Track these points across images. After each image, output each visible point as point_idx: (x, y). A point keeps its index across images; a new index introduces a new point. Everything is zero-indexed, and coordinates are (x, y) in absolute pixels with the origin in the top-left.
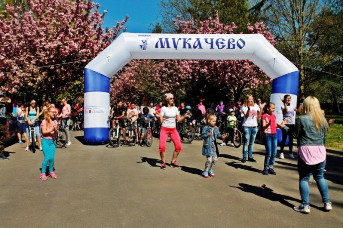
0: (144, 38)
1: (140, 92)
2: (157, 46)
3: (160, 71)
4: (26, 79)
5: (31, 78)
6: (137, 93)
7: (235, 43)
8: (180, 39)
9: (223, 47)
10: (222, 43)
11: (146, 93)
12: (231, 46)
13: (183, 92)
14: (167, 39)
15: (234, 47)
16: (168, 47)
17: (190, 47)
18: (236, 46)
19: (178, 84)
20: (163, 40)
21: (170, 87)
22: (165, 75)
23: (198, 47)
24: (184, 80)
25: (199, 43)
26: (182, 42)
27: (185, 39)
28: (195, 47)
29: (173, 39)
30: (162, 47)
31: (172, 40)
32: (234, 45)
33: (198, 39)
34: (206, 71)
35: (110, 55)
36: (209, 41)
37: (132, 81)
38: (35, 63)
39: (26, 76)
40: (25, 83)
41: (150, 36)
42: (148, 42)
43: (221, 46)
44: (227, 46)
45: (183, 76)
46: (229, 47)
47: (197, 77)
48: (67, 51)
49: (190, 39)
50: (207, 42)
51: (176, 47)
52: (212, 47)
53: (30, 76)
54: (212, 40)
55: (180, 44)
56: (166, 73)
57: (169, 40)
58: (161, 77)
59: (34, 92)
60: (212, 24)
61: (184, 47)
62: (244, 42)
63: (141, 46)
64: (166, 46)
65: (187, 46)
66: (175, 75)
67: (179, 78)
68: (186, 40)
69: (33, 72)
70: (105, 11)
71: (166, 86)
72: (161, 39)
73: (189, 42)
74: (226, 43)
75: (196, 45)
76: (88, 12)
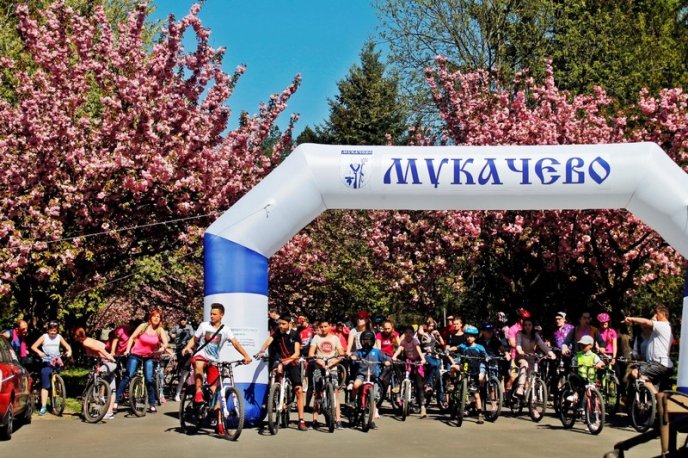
0: (356, 160)
1: (315, 283)
2: (387, 180)
3: (384, 224)
4: (34, 256)
5: (47, 254)
6: (303, 285)
7: (585, 169)
8: (445, 161)
9: (555, 179)
10: (551, 169)
11: (338, 287)
12: (575, 177)
13: (457, 286)
14: (412, 162)
15: (581, 179)
16: (416, 180)
17: (470, 180)
18: (587, 176)
19: (441, 261)
20: (404, 164)
21: (416, 270)
22: (400, 237)
23: (491, 180)
24: (459, 252)
25: (494, 171)
26: (449, 168)
27: (457, 161)
28: (482, 181)
29: (429, 161)
30: (402, 180)
31: (425, 164)
32: (581, 175)
33: (490, 161)
34: (520, 229)
35: (272, 201)
36: (519, 165)
37: (308, 256)
38: (57, 213)
39: (35, 250)
40: (31, 269)
41: (370, 153)
42: (365, 169)
43: (547, 176)
44: (563, 178)
45: (457, 240)
46: (569, 180)
47: (500, 241)
48: (145, 183)
49: (471, 160)
50: (512, 168)
51: (434, 180)
52: (526, 181)
53: (44, 250)
54: (525, 162)
55: (446, 174)
56: (403, 230)
57: (417, 163)
58: (389, 242)
59: (53, 291)
60: (536, 95)
61: (457, 181)
62: (607, 167)
63: (349, 180)
64: (410, 178)
65: (463, 177)
66: (431, 236)
67: (445, 244)
68: (461, 164)
69: (50, 238)
70: (239, 68)
71: (405, 268)
72: (397, 162)
73: (469, 168)
74: (561, 170)
75: (485, 177)
76: (197, 72)
